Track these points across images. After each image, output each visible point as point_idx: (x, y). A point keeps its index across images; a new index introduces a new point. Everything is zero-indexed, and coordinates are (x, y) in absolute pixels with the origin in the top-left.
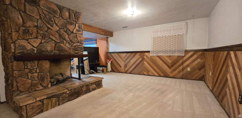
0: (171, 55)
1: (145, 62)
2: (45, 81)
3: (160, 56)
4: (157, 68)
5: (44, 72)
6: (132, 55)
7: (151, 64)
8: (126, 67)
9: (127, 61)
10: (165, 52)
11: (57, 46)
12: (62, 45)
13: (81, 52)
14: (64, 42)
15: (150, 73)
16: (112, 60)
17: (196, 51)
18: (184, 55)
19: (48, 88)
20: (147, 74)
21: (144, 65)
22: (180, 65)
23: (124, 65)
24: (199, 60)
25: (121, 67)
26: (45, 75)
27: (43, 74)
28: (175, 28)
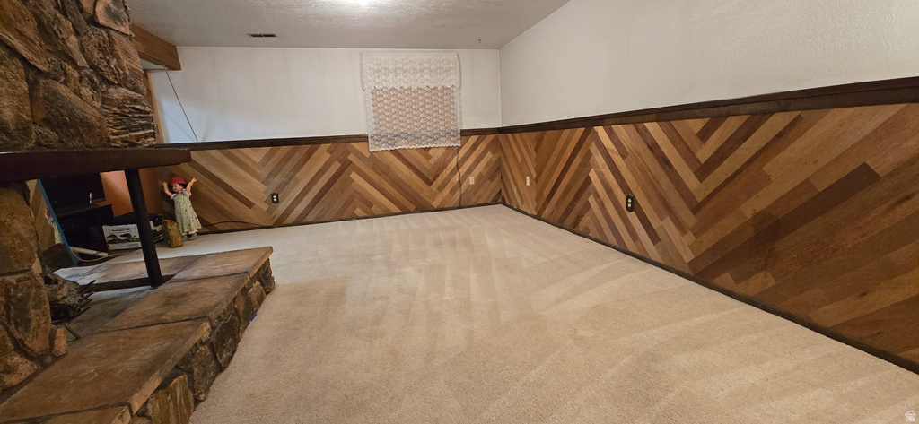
0: (430, 145)
1: (354, 176)
2: (33, 324)
3: (401, 152)
4: (396, 189)
5: (17, 267)
6: (297, 154)
7: (375, 177)
8: (278, 202)
9: (278, 180)
10: (415, 137)
11: (45, 98)
12: (62, 88)
13: (146, 136)
14: (65, 74)
15: (375, 209)
16: (194, 180)
17: (482, 133)
18: (459, 145)
19: (57, 358)
20: (365, 215)
21: (352, 185)
22: (453, 173)
23: (266, 197)
24: (489, 155)
25: (250, 205)
26: (29, 287)
27: (12, 279)
28: (433, 67)
